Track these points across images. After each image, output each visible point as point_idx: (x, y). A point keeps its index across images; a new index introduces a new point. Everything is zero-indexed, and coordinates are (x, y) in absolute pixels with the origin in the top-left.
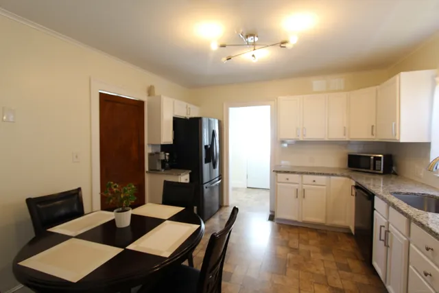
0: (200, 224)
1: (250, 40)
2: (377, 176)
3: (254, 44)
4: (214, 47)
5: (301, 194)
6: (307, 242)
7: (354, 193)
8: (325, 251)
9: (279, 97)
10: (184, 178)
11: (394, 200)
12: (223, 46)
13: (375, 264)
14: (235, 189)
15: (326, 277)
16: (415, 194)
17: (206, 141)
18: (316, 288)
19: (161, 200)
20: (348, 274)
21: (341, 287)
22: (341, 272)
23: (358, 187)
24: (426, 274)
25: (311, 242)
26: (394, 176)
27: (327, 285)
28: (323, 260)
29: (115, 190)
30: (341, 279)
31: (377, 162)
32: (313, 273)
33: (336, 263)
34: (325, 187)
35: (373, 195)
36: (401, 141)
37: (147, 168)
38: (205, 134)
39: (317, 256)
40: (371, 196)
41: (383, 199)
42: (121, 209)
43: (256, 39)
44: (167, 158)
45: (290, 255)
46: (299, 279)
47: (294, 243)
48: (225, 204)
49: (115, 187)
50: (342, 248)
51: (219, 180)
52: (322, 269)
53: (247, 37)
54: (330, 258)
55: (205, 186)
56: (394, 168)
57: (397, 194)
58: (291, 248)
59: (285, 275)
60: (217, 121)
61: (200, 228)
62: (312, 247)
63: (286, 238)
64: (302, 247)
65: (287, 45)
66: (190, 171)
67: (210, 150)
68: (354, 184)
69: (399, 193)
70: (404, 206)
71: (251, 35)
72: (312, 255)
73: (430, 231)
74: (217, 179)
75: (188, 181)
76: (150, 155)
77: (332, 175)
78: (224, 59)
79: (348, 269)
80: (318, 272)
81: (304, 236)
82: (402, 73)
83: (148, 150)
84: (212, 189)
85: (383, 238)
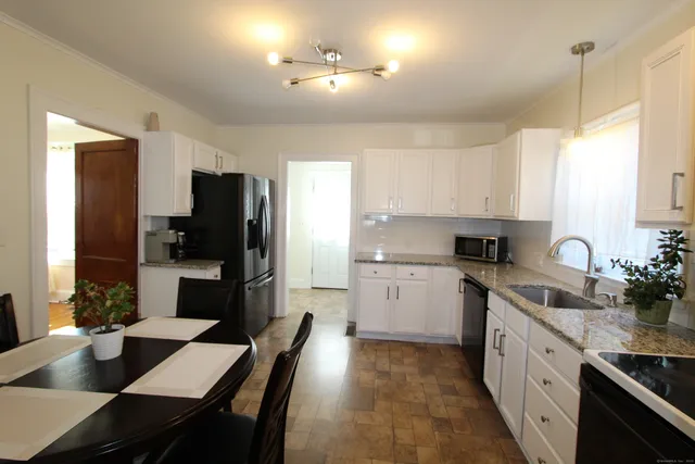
0: (250, 343)
1: (329, 57)
2: (491, 266)
3: (335, 65)
4: (274, 60)
5: (393, 293)
6: (400, 362)
7: (462, 290)
8: (425, 372)
9: (366, 150)
10: (212, 273)
11: (511, 294)
12: (288, 61)
13: (486, 380)
14: (293, 291)
15: (427, 406)
16: (534, 287)
17: (249, 214)
18: (415, 423)
19: (173, 310)
20: (453, 398)
21: (446, 417)
22: (446, 397)
23: (468, 281)
24: (545, 383)
25: (406, 361)
26: (508, 266)
27: (429, 416)
28: (422, 384)
29: (92, 294)
30: (446, 406)
31: (491, 246)
32: (409, 403)
33: (439, 385)
34: (425, 283)
35: (488, 290)
36: (520, 219)
37: (141, 258)
38: (247, 201)
39: (414, 380)
40: (483, 292)
41: (499, 294)
42: (104, 328)
43: (339, 57)
44: (180, 240)
45: (378, 382)
46: (392, 414)
47: (384, 364)
48: (278, 314)
49: (92, 289)
50: (447, 365)
51: (270, 276)
52: (422, 394)
53: (325, 52)
54: (432, 379)
55: (247, 286)
56: (509, 255)
57: (514, 287)
58: (379, 372)
59: (373, 410)
60: (267, 182)
61: (250, 350)
62: (408, 368)
63: (373, 359)
64: (395, 369)
65: (383, 73)
66: (222, 262)
67: (256, 227)
68: (463, 276)
69: (516, 286)
70: (523, 302)
71: (330, 51)
72: (408, 379)
73: (552, 329)
74: (266, 275)
75: (219, 278)
76: (149, 234)
77: (436, 264)
78: (287, 83)
79: (454, 391)
80: (416, 401)
81: (397, 354)
82: (524, 130)
83: (144, 227)
84: (257, 291)
85: (497, 345)
